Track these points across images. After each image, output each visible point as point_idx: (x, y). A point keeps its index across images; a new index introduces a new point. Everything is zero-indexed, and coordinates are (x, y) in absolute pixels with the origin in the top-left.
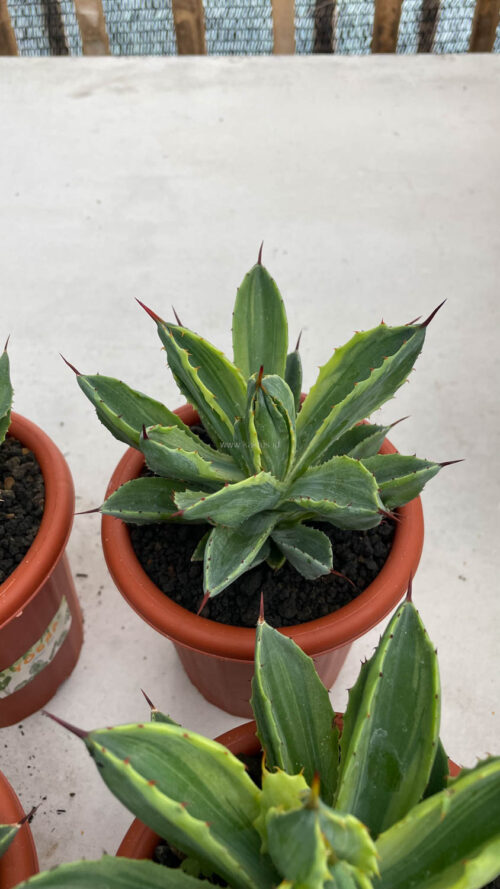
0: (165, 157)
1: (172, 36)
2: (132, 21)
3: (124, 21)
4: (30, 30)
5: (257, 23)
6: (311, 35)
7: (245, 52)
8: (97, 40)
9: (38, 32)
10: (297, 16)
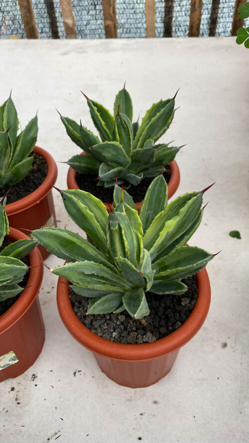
0: (98, 77)
1: (104, 32)
2: (86, 25)
3: (83, 25)
4: (44, 29)
5: (140, 25)
6: (162, 30)
7: (134, 38)
8: (72, 33)
9: (47, 30)
10: (156, 22)
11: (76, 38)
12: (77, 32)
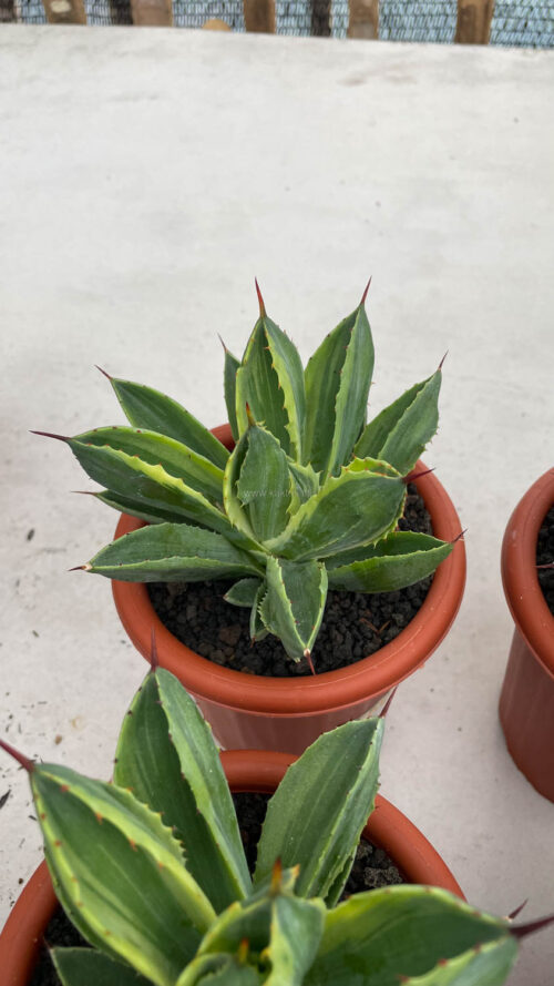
11: (375, 36)
12: (381, 18)
